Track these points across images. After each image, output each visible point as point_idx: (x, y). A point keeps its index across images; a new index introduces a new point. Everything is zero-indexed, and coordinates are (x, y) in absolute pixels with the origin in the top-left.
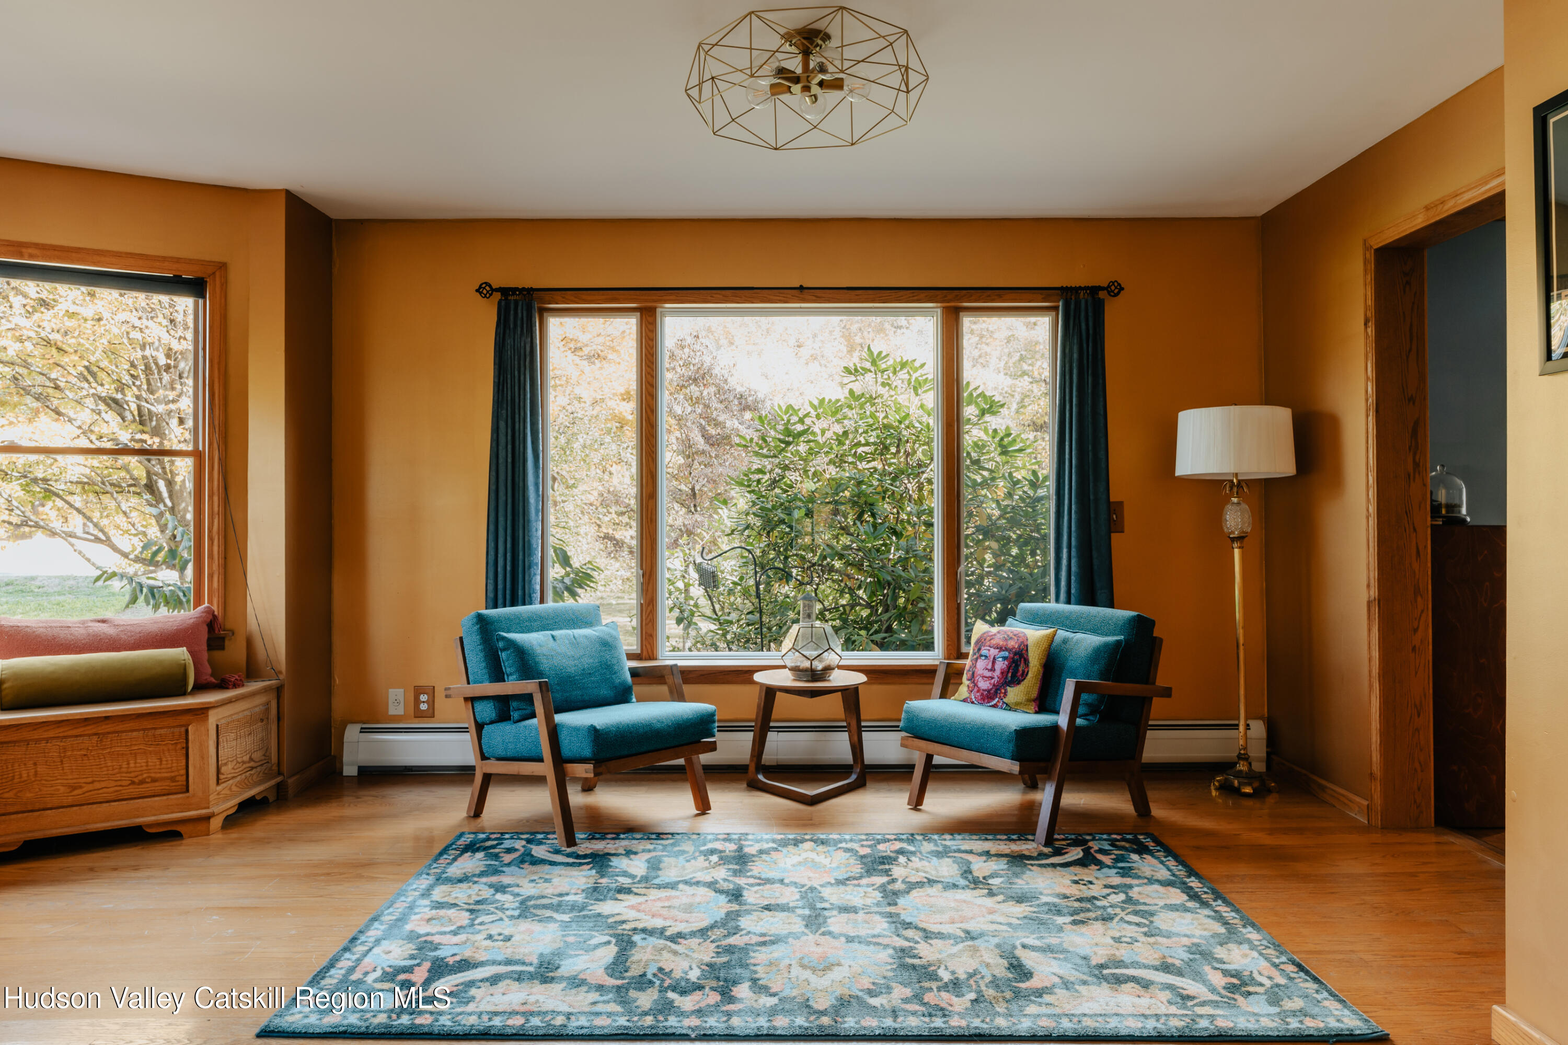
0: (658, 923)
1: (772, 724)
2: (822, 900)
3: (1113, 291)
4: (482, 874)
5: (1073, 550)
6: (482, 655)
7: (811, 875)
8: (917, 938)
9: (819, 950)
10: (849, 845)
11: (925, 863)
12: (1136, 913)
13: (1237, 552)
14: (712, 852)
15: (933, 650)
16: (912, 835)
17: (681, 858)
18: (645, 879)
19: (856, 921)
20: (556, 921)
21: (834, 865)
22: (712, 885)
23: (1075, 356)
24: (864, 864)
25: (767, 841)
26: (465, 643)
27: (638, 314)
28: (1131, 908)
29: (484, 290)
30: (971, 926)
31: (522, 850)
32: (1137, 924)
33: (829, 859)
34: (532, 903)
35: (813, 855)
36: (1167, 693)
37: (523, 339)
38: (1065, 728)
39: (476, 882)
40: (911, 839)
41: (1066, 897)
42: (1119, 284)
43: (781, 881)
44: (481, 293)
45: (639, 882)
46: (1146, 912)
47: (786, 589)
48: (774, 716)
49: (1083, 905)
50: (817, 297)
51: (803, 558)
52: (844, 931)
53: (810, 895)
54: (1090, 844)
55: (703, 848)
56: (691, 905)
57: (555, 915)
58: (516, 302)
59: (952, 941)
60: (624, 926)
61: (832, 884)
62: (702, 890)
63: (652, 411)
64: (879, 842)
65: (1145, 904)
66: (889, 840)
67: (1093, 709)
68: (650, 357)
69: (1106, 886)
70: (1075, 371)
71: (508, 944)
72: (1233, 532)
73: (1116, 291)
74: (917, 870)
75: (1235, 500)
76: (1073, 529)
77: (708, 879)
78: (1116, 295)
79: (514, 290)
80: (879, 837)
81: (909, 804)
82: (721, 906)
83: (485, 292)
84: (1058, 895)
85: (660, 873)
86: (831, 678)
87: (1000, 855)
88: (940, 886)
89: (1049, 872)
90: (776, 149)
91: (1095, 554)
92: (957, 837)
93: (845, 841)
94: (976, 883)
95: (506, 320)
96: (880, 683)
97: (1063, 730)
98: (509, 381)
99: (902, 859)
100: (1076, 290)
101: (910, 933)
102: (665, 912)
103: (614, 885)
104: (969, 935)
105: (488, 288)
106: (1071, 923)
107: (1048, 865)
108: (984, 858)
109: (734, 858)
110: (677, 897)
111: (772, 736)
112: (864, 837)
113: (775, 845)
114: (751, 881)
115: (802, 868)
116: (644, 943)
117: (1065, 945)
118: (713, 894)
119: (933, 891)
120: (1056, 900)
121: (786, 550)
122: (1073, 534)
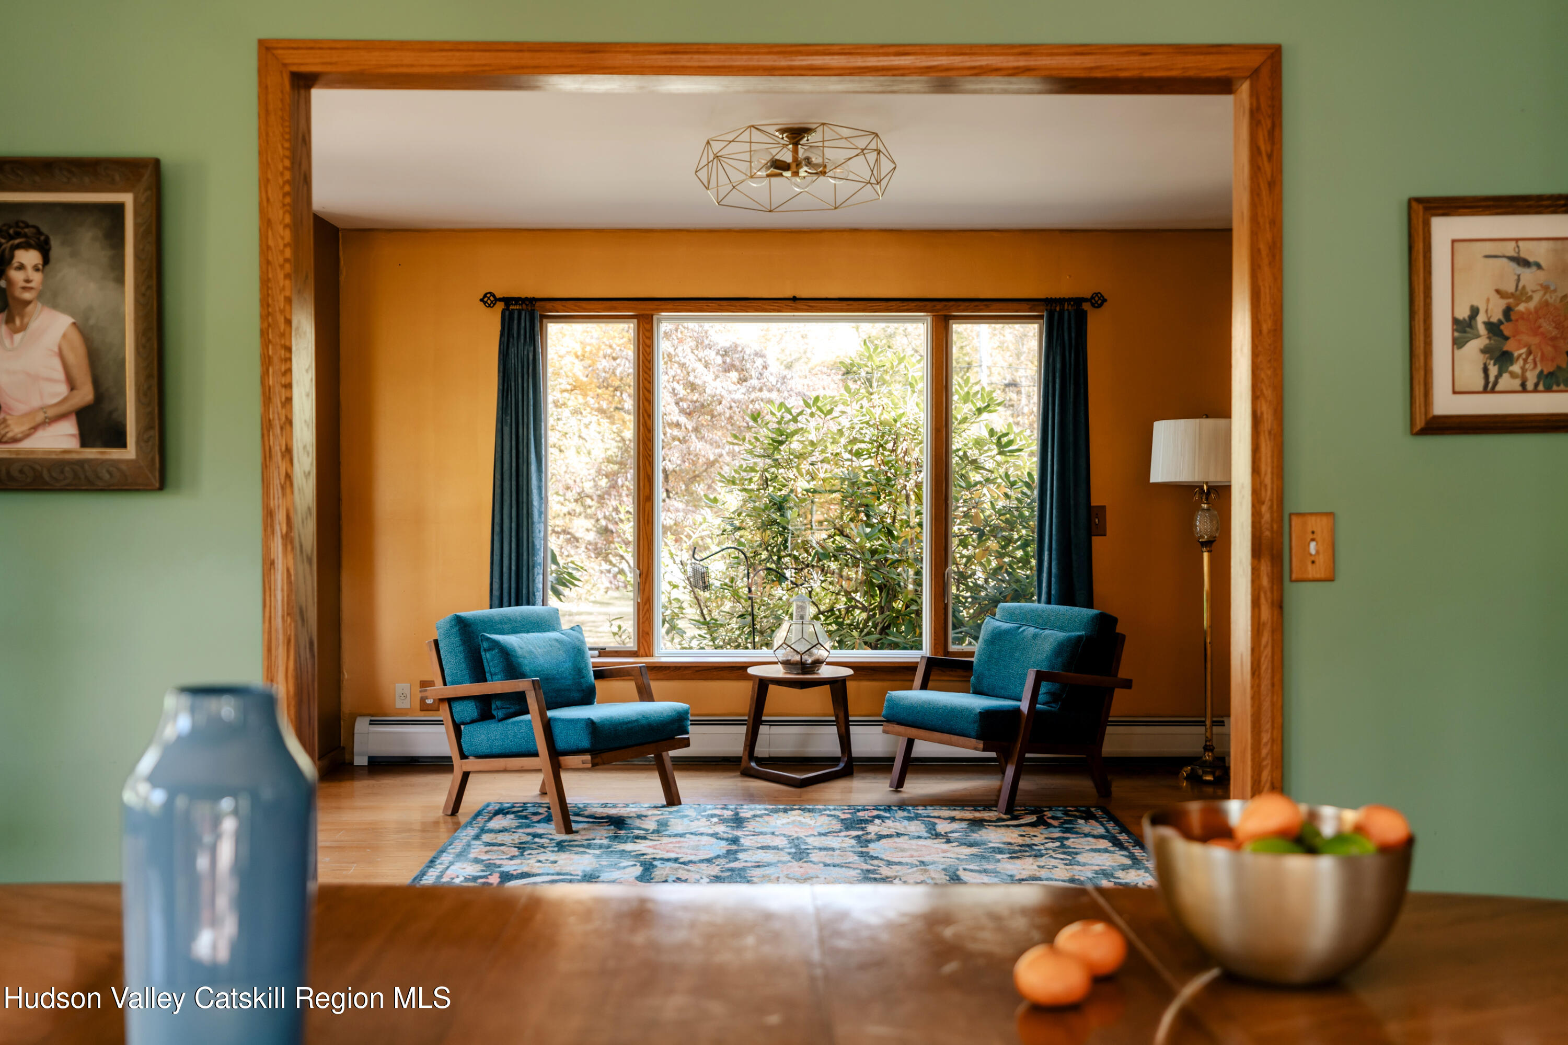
0: (673, 855)
1: (764, 718)
2: (806, 843)
3: (1097, 302)
4: (518, 827)
5: (1054, 552)
6: (461, 656)
7: (798, 830)
8: (881, 865)
9: (802, 870)
10: (833, 813)
11: (897, 824)
12: (1064, 853)
13: (1206, 556)
14: (713, 816)
15: (921, 649)
16: (889, 806)
17: (686, 820)
18: (657, 832)
19: (833, 855)
20: (589, 854)
21: (817, 824)
22: (715, 835)
23: (1058, 366)
24: (845, 824)
25: (760, 810)
26: (441, 645)
27: (636, 321)
28: (1061, 850)
29: (489, 300)
30: (926, 859)
31: (546, 814)
32: (1062, 859)
33: (814, 821)
34: (566, 844)
35: (801, 819)
36: (1127, 684)
37: (526, 347)
38: (1026, 712)
39: (514, 832)
40: (888, 808)
41: (1010, 844)
42: (1102, 296)
43: (773, 833)
44: (485, 303)
45: (652, 833)
46: (1073, 852)
47: (778, 592)
48: (765, 711)
49: (1023, 848)
50: (809, 306)
51: (796, 558)
52: (823, 860)
53: (795, 842)
54: (1045, 813)
55: (703, 814)
56: (698, 846)
57: (587, 850)
58: (520, 312)
59: (908, 867)
60: (645, 857)
61: (815, 836)
62: (705, 839)
63: (649, 416)
64: (859, 811)
65: (1075, 848)
66: (868, 810)
67: (1054, 697)
68: (647, 363)
69: (1046, 838)
70: (1058, 381)
71: (555, 865)
72: (1202, 537)
73: (1100, 302)
74: (889, 828)
75: (1205, 506)
76: (1054, 532)
77: (711, 831)
78: (1100, 306)
79: (517, 300)
80: (860, 808)
81: (890, 786)
82: (721, 847)
83: (489, 302)
84: (1004, 843)
85: (669, 828)
86: (819, 671)
87: (962, 820)
88: (906, 837)
89: (1003, 830)
90: (770, 211)
91: (1074, 557)
92: (929, 808)
93: (830, 810)
94: (937, 835)
95: (510, 329)
96: (869, 680)
97: (1024, 714)
98: (513, 388)
99: (877, 821)
100: (1061, 301)
101: (875, 862)
102: (677, 850)
103: (632, 835)
104: (922, 863)
105: (492, 298)
106: (1008, 858)
107: (1003, 826)
108: (949, 821)
109: (732, 819)
110: (686, 842)
111: (763, 729)
112: (846, 808)
113: (766, 812)
114: (747, 833)
115: (791, 826)
116: (663, 866)
117: (998, 870)
118: (715, 840)
119: (901, 840)
120: (1002, 846)
121: (779, 551)
122: (1054, 538)
